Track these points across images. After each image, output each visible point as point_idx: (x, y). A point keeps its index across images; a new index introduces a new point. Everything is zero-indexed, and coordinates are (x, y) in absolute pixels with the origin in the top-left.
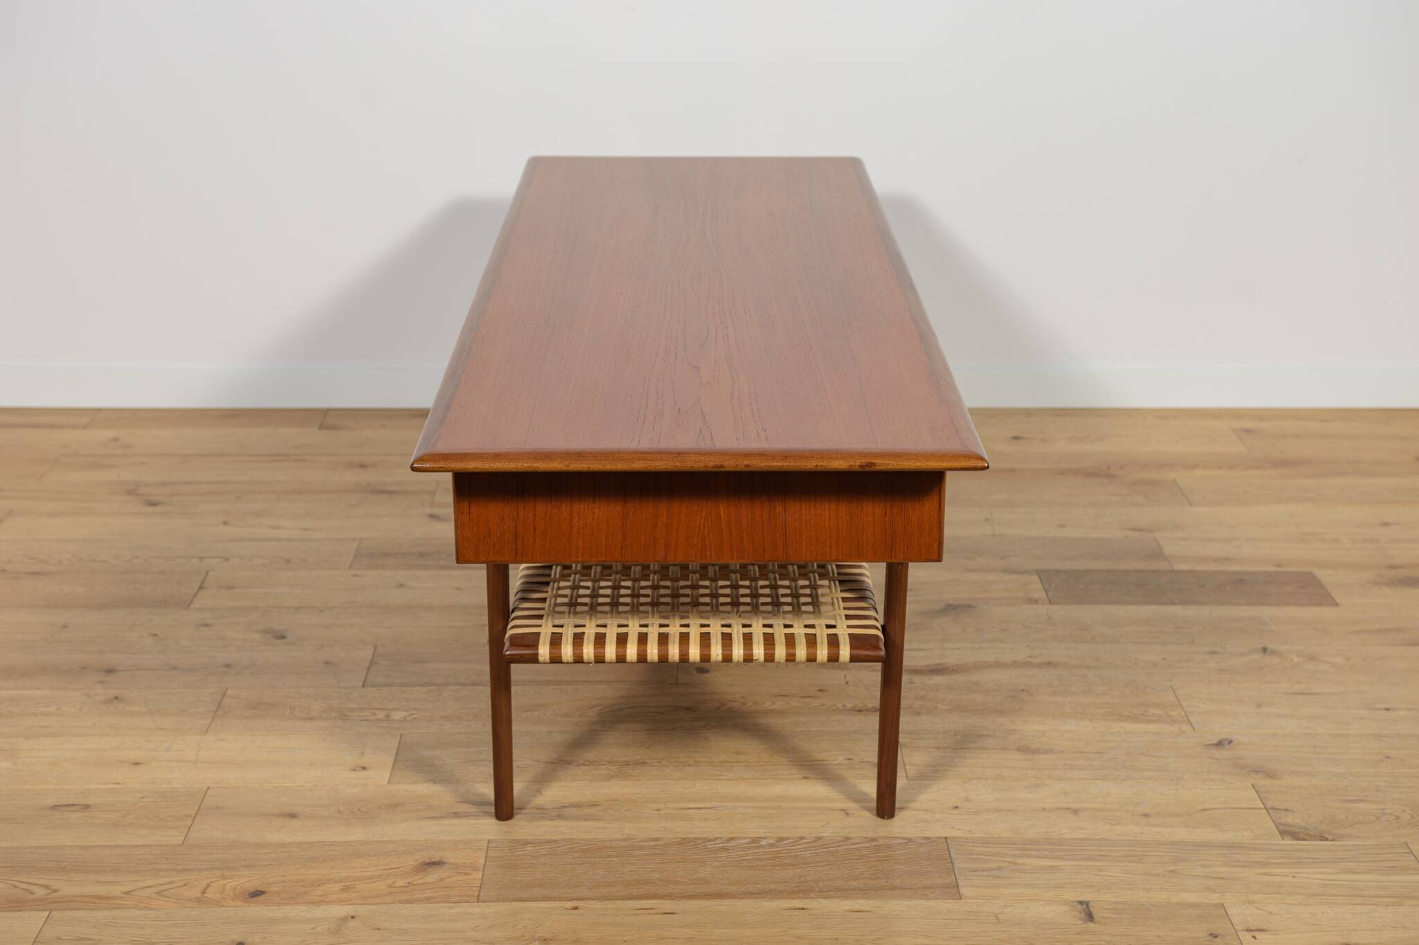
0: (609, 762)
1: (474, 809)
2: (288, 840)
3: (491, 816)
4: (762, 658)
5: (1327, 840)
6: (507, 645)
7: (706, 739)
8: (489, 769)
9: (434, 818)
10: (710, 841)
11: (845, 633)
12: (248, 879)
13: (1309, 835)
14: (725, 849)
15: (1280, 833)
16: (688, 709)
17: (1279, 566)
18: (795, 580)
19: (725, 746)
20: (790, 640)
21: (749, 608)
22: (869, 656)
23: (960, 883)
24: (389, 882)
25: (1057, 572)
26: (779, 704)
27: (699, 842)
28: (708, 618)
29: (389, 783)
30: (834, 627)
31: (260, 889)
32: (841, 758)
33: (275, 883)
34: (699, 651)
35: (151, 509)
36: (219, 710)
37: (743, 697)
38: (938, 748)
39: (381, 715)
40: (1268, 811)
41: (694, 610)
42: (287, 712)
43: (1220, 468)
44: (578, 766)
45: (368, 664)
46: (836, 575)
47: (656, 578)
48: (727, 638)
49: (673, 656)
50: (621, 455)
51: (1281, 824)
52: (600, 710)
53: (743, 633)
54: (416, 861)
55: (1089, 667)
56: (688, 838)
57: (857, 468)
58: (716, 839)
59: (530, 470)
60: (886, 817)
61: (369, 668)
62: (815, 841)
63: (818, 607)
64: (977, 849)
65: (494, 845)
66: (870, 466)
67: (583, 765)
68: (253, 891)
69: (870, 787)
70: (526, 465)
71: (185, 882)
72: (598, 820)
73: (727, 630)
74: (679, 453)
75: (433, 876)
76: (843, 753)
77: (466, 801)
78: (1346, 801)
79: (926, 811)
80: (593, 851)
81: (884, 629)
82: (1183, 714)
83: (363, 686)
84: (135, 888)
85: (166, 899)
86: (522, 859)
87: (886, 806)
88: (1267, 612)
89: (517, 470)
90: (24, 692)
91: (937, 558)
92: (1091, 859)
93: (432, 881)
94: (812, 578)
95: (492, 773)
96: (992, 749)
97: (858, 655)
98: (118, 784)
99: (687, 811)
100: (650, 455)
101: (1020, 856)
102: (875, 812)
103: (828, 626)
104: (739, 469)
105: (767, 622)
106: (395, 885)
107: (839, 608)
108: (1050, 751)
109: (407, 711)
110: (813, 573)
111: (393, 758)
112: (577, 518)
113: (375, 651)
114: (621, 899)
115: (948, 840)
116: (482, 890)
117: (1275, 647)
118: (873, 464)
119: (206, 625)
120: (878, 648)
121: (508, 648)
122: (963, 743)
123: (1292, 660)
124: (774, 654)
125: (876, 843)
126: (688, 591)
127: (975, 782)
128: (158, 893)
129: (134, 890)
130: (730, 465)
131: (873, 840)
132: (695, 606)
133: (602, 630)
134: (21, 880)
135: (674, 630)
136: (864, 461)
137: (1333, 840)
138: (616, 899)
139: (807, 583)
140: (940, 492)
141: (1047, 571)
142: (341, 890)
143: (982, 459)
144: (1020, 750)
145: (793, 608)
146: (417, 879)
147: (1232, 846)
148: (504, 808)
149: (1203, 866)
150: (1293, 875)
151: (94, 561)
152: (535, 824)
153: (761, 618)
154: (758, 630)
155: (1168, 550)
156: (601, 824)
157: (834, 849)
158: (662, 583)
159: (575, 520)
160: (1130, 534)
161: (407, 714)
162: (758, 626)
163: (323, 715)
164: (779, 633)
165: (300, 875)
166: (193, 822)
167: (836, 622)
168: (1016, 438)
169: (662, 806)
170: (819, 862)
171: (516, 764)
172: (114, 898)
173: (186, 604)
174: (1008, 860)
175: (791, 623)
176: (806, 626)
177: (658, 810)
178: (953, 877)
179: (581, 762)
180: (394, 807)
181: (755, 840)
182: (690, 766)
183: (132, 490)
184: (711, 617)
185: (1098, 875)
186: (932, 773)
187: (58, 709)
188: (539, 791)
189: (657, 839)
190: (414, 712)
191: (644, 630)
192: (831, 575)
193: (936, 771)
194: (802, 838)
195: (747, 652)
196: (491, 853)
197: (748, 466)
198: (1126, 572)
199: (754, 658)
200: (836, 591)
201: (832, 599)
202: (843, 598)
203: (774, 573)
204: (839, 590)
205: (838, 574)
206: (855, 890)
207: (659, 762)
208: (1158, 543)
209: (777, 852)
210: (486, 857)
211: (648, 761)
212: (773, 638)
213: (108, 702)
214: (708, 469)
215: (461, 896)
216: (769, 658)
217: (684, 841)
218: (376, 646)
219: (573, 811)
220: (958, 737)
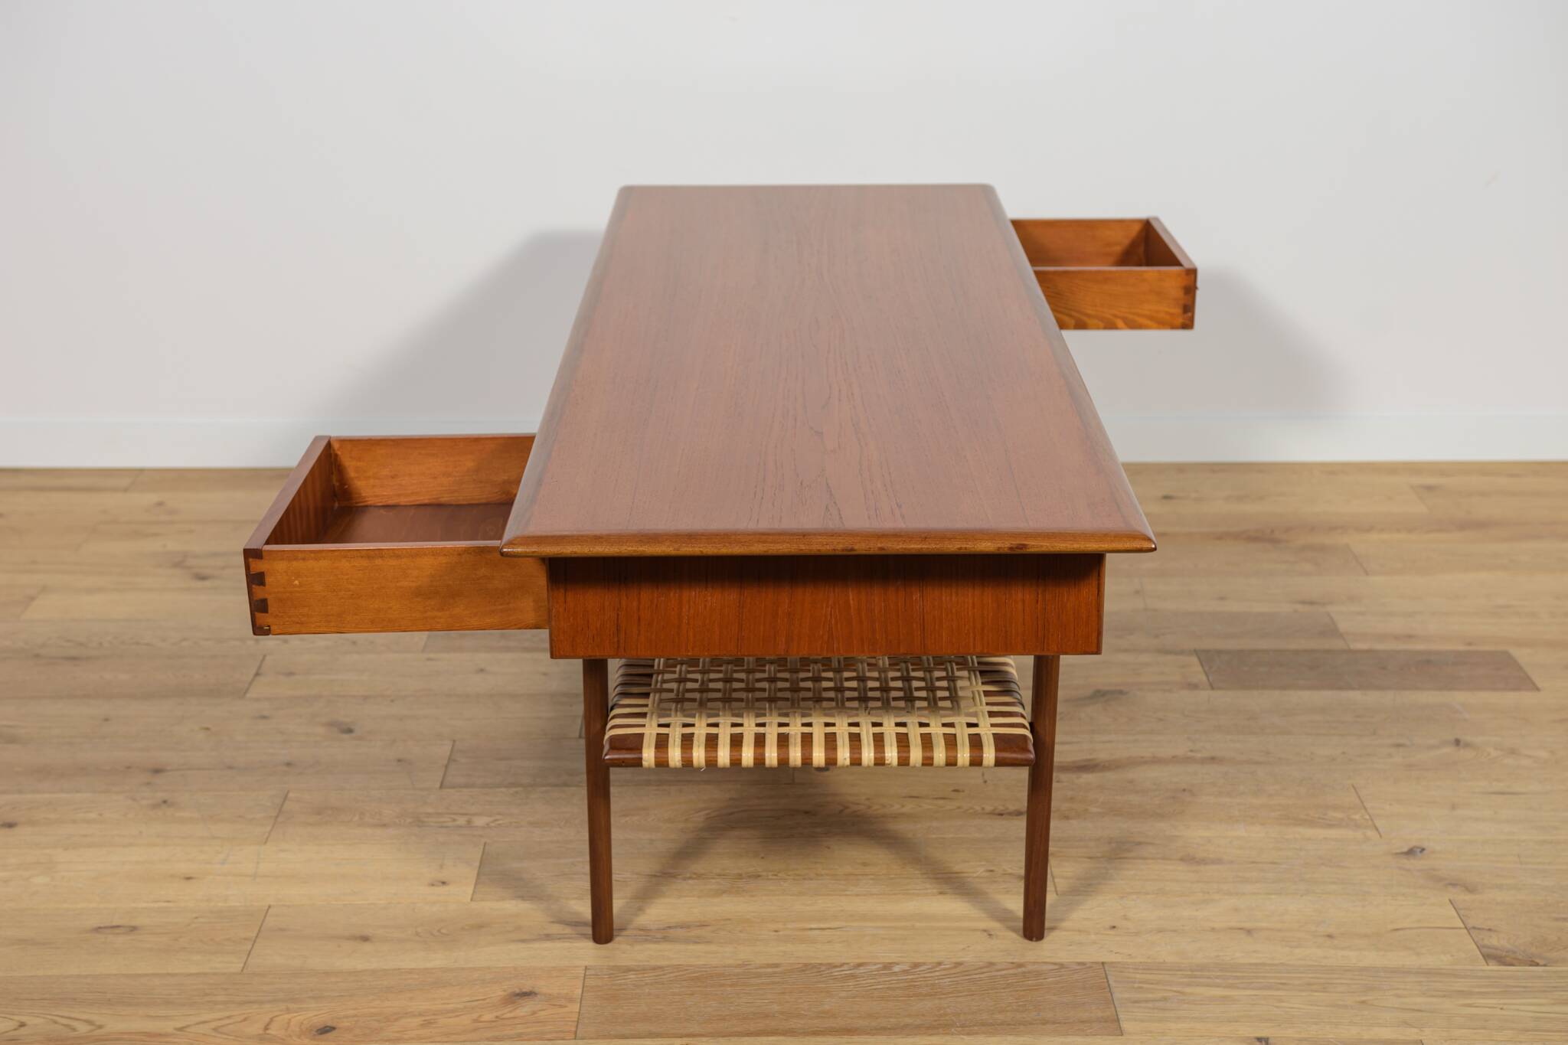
0: (719, 875)
1: (568, 930)
2: (360, 967)
3: (587, 938)
4: (895, 762)
5: (1537, 965)
6: (607, 748)
7: (829, 848)
8: (586, 884)
9: (523, 941)
10: (836, 967)
11: (988, 732)
12: (316, 1013)
13: (1518, 959)
14: (853, 976)
15: (1483, 956)
16: (806, 812)
17: (1470, 644)
18: (930, 671)
19: (850, 855)
20: (927, 741)
21: (879, 704)
22: (1017, 759)
23: (1121, 1016)
24: (475, 1016)
25: (1219, 652)
26: (909, 807)
27: (823, 968)
28: (832, 716)
29: (472, 900)
30: (975, 725)
31: (329, 1024)
32: (982, 869)
33: (346, 1017)
34: (823, 754)
35: (200, 584)
36: (280, 816)
37: (868, 799)
38: (1090, 858)
39: (462, 821)
40: (1468, 931)
41: (817, 706)
42: (356, 818)
43: (1398, 531)
44: (685, 879)
45: (445, 762)
46: (976, 665)
47: (772, 668)
48: (855, 740)
49: (795, 761)
50: (739, 537)
51: (1484, 946)
52: (708, 814)
53: (874, 734)
54: (505, 991)
55: (1258, 763)
56: (811, 964)
57: (1006, 551)
58: (842, 965)
59: (635, 554)
60: (1034, 939)
61: (447, 767)
62: (955, 967)
63: (957, 702)
64: (1138, 976)
65: (593, 972)
66: (1021, 549)
67: (690, 878)
68: (322, 1026)
69: (1016, 904)
70: (630, 549)
71: (245, 1016)
72: (709, 942)
73: (855, 730)
74: (804, 535)
75: (526, 1008)
76: (983, 863)
77: (561, 922)
78: (1557, 919)
79: (1079, 931)
80: (703, 979)
81: (1033, 727)
82: (1368, 817)
83: (441, 787)
84: (189, 1023)
85: (225, 1036)
86: (624, 989)
87: (1034, 926)
88: (1458, 697)
89: (621, 555)
90: (63, 795)
91: (1095, 650)
92: (1269, 987)
93: (522, 1014)
94: (949, 668)
95: (589, 888)
96: (1152, 859)
97: (1005, 759)
98: (168, 902)
99: (809, 932)
100: (771, 537)
101: (1189, 985)
102: (1021, 932)
103: (970, 725)
104: (871, 552)
105: (899, 720)
106: (482, 1019)
107: (981, 704)
108: (1218, 861)
109: (490, 816)
110: (950, 662)
111: (476, 872)
112: (687, 607)
113: (453, 746)
114: (736, 1036)
115: (1106, 965)
116: (580, 1026)
117: (1468, 738)
118: (1025, 546)
119: (264, 717)
120: (1026, 750)
121: (609, 750)
122: (1119, 852)
123: (1489, 754)
124: (909, 757)
125: (1023, 969)
126: (809, 684)
127: (1134, 897)
128: (215, 1029)
129: (188, 1026)
130: (862, 547)
131: (1020, 965)
132: (817, 701)
133: (713, 730)
134: (61, 1014)
135: (795, 729)
136: (1016, 542)
137: (1545, 965)
138: (730, 1036)
139: (944, 674)
140: (1099, 575)
141: (1208, 651)
142: (422, 1025)
143: (1149, 540)
144: (1182, 859)
145: (929, 704)
146: (507, 1012)
147: (1429, 973)
148: (602, 929)
149: (1398, 996)
150: (1501, 1006)
151: (138, 643)
152: (638, 947)
153: (893, 716)
154: (890, 730)
155: (1343, 626)
156: (712, 948)
157: (977, 976)
158: (779, 675)
159: (684, 610)
160: (1300, 607)
161: (491, 819)
162: (889, 724)
163: (397, 821)
164: (914, 733)
165: (375, 1008)
166: (253, 945)
167: (978, 720)
168: (1166, 497)
169: (780, 926)
170: (959, 992)
171: (616, 877)
172: (166, 1035)
173: (241, 693)
174: (1175, 989)
175: (927, 722)
176: (944, 725)
177: (776, 931)
178: (1113, 1009)
179: (688, 875)
180: (478, 928)
181: (887, 966)
182: (811, 879)
183: (180, 562)
184: (836, 714)
185: (1277, 1007)
186: (1084, 888)
187: (101, 815)
188: (641, 909)
189: (777, 966)
190: (498, 817)
191: (761, 730)
192: (971, 664)
193: (1090, 885)
194: (940, 964)
195: (879, 755)
196: (589, 982)
197: (881, 549)
198: (1296, 652)
199: (887, 762)
200: (977, 683)
201: (973, 692)
202: (984, 691)
203: (905, 662)
204: (980, 684)
205: (979, 663)
206: (1002, 1024)
207: (776, 875)
208: (1332, 619)
209: (912, 980)
210: (583, 987)
211: (764, 874)
212: (908, 739)
213: (155, 806)
214: (837, 553)
215: (557, 1032)
216: (904, 761)
217: (807, 966)
218: (454, 741)
219: (680, 932)
220: (1113, 845)
